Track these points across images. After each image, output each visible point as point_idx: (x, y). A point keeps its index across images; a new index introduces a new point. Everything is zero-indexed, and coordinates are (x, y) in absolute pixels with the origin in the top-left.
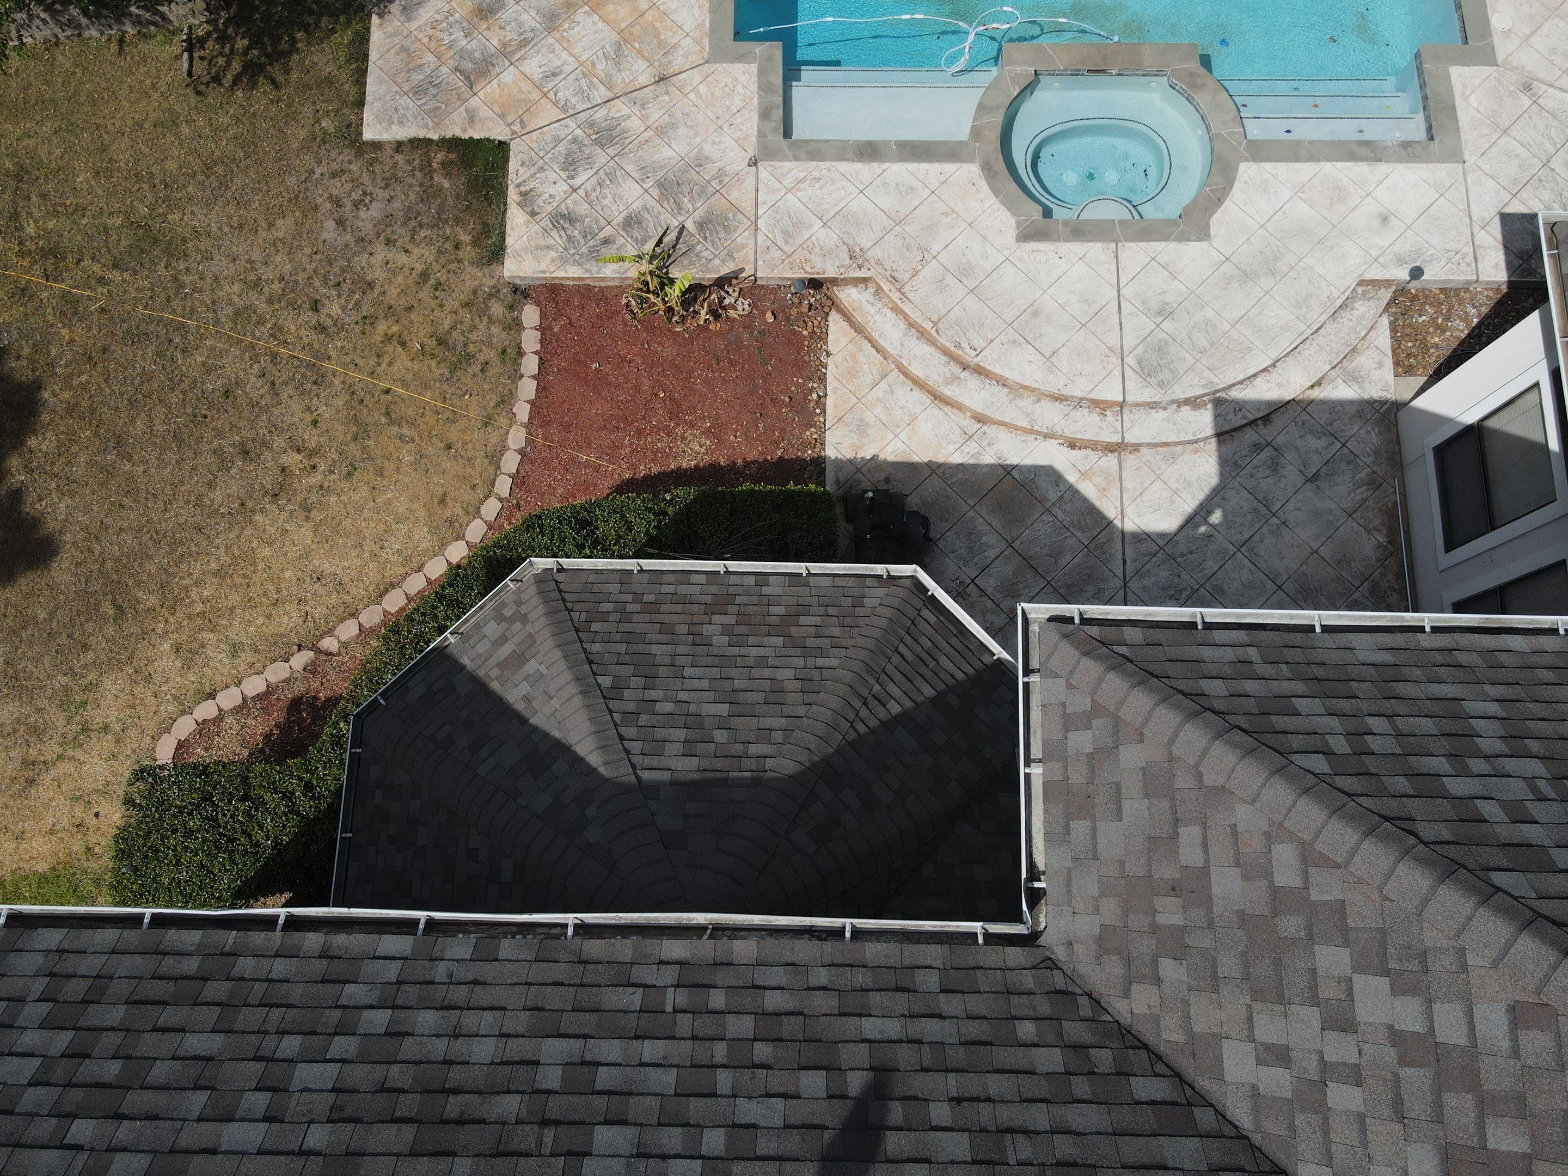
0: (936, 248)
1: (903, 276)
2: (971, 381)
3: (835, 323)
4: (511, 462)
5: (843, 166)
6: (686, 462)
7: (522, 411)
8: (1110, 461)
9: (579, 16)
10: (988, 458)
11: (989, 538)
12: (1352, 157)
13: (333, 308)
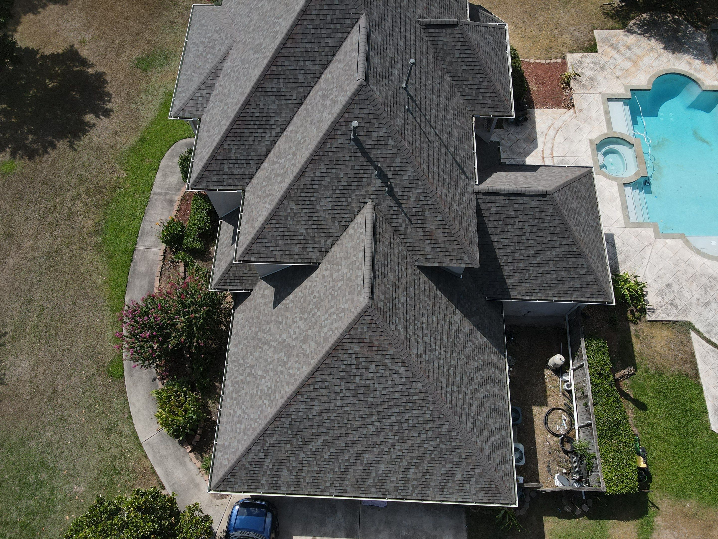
0: (585, 124)
1: (577, 118)
2: (555, 132)
3: (565, 110)
4: (527, 60)
5: (602, 108)
6: (530, 87)
7: (538, 61)
8: (541, 158)
9: (630, 63)
10: (538, 136)
11: (520, 136)
12: (622, 204)
13: (556, 31)
